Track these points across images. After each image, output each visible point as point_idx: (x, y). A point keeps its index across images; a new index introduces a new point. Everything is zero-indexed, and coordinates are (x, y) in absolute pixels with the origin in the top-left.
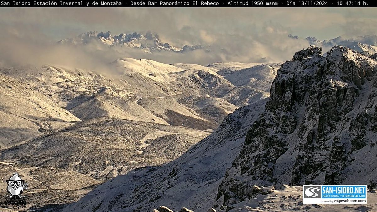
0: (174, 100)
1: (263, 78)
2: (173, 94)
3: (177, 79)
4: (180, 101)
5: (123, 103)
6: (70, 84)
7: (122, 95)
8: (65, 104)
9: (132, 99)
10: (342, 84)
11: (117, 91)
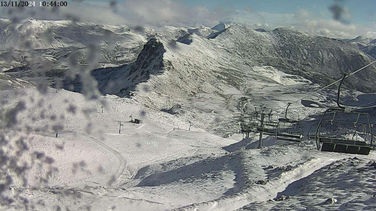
0: (174, 37)
1: (198, 32)
2: (174, 35)
3: (176, 32)
4: (175, 37)
5: (161, 37)
6: (149, 32)
7: (161, 35)
8: (147, 37)
9: (164, 36)
10: (154, 47)
11: (160, 34)
